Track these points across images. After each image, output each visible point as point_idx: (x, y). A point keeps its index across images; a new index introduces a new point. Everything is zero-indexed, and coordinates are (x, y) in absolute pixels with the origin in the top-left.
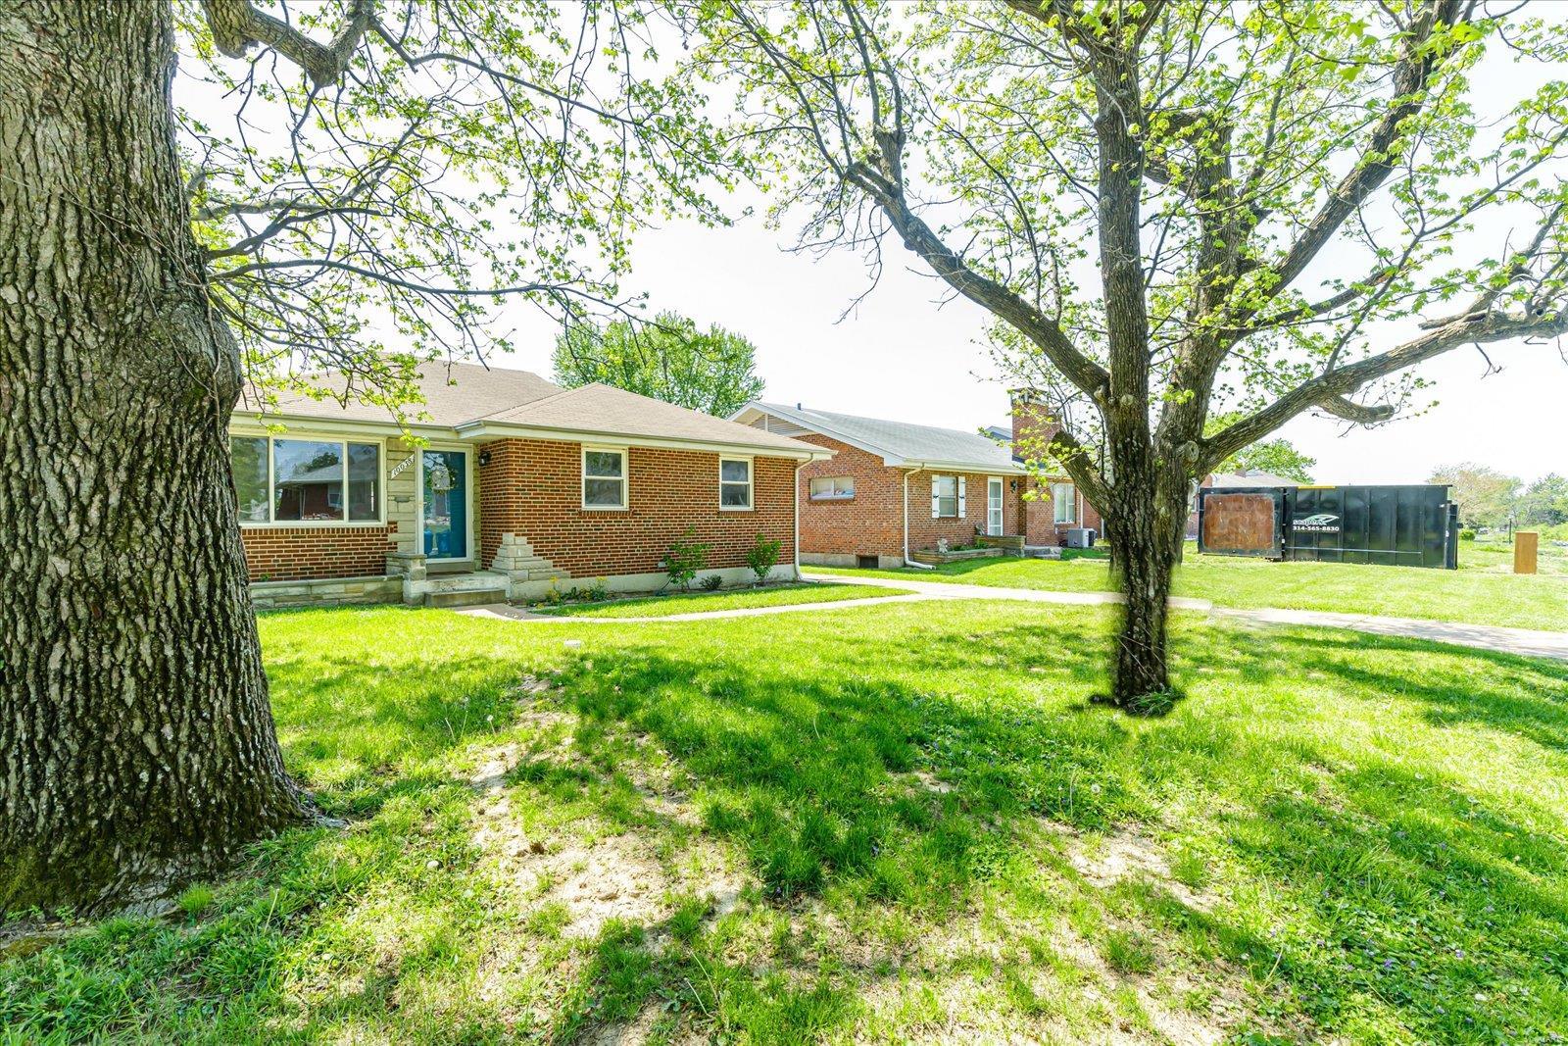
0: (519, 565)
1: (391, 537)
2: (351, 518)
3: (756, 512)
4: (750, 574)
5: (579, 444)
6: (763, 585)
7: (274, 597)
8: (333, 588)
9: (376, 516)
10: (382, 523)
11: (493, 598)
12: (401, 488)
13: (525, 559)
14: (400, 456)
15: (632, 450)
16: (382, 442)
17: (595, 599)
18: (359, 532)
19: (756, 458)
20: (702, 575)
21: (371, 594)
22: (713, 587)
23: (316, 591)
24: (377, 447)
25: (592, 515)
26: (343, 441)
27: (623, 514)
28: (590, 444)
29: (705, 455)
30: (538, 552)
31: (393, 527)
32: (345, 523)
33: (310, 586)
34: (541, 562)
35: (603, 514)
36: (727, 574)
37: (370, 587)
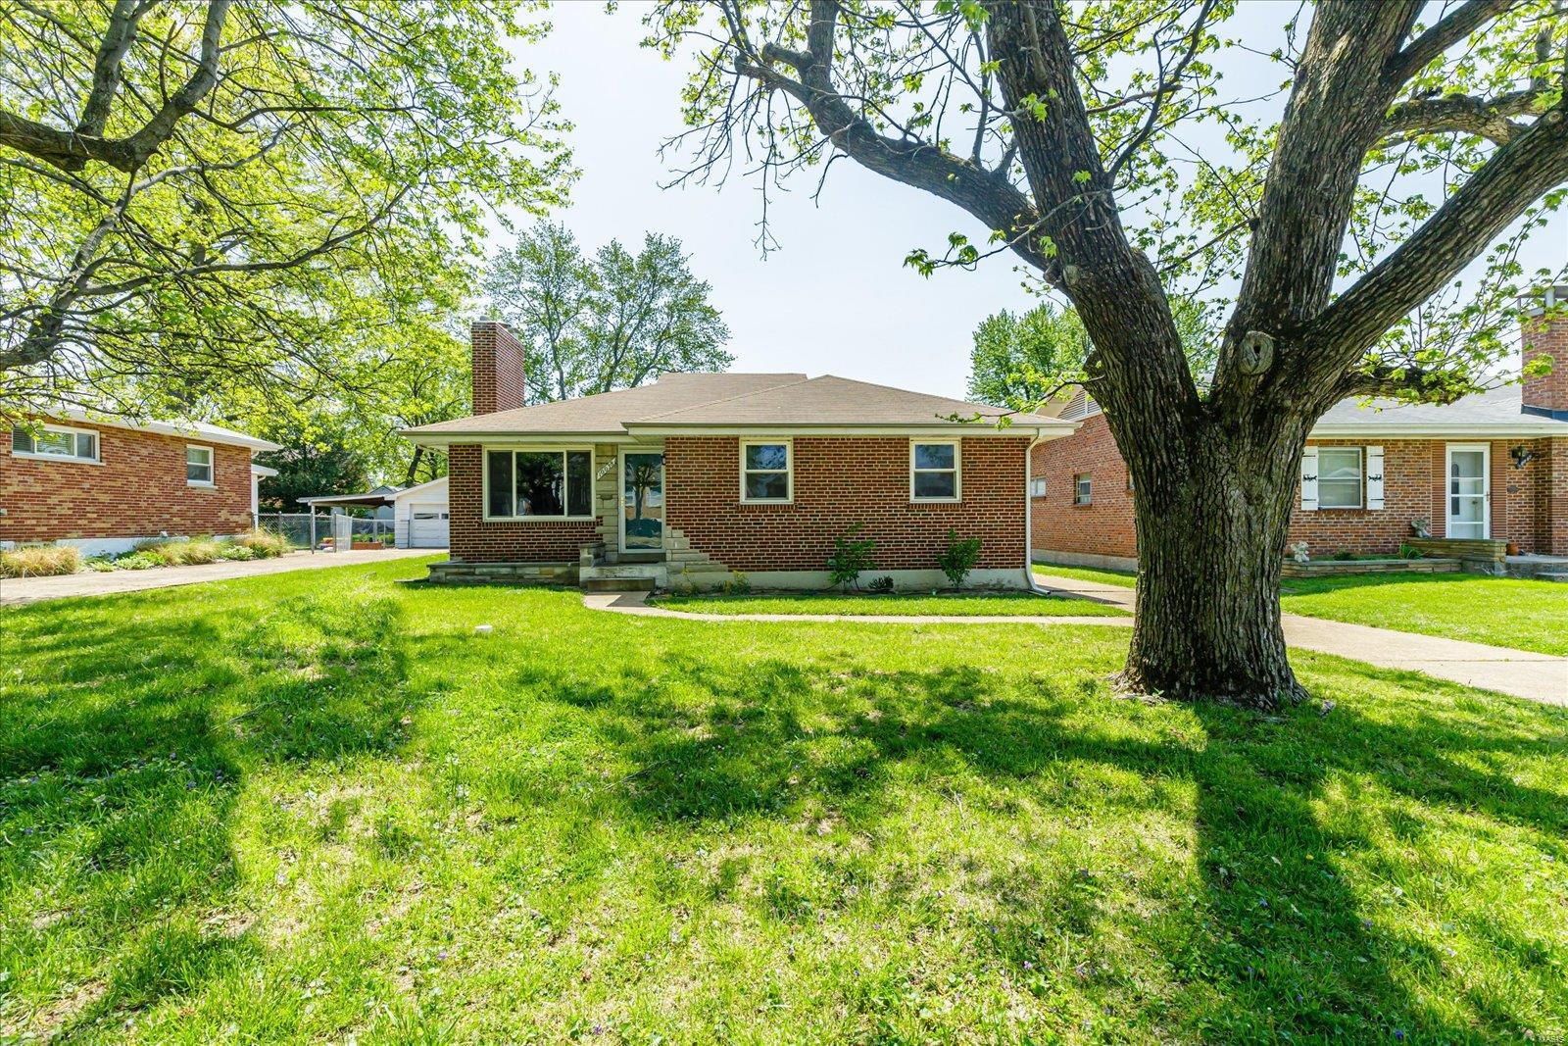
0: (676, 556)
1: (598, 529)
2: (570, 514)
3: (963, 504)
4: (942, 577)
5: (736, 439)
6: (958, 591)
7: (491, 574)
8: (532, 571)
9: (589, 513)
10: (592, 518)
11: (641, 586)
12: (608, 487)
13: (681, 551)
14: (604, 460)
15: (797, 441)
16: (592, 449)
18: (574, 525)
19: (965, 440)
20: (867, 577)
21: (558, 576)
22: (884, 589)
23: (519, 571)
24: (586, 455)
25: (750, 509)
26: (563, 450)
27: (786, 508)
28: (749, 439)
29: (889, 440)
30: (694, 545)
31: (600, 520)
32: (564, 518)
33: (515, 567)
34: (696, 554)
35: (763, 508)
36: (900, 577)
37: (558, 571)
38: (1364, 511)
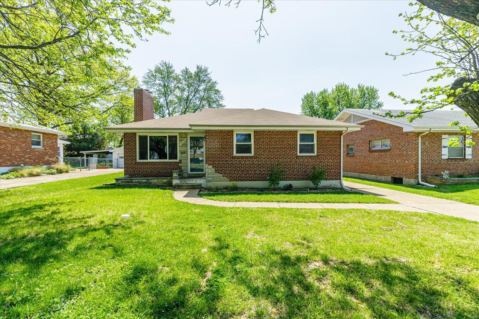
0: (209, 175)
1: (180, 165)
2: (170, 159)
3: (317, 156)
4: (310, 184)
5: (232, 131)
6: (316, 189)
7: (139, 182)
8: (155, 181)
9: (176, 158)
10: (178, 160)
11: (196, 187)
12: (183, 149)
13: (211, 173)
14: (182, 139)
15: (255, 132)
16: (178, 135)
17: (233, 191)
18: (171, 163)
19: (318, 132)
20: (283, 183)
21: (165, 183)
22: (289, 189)
23: (150, 181)
24: (176, 137)
25: (238, 158)
26: (167, 135)
27: (251, 157)
28: (237, 131)
29: (290, 132)
30: (216, 171)
31: (180, 161)
32: (167, 160)
33: (148, 180)
34: (217, 175)
35: (242, 157)
36: (295, 183)
37: (165, 181)
38: (464, 159)
